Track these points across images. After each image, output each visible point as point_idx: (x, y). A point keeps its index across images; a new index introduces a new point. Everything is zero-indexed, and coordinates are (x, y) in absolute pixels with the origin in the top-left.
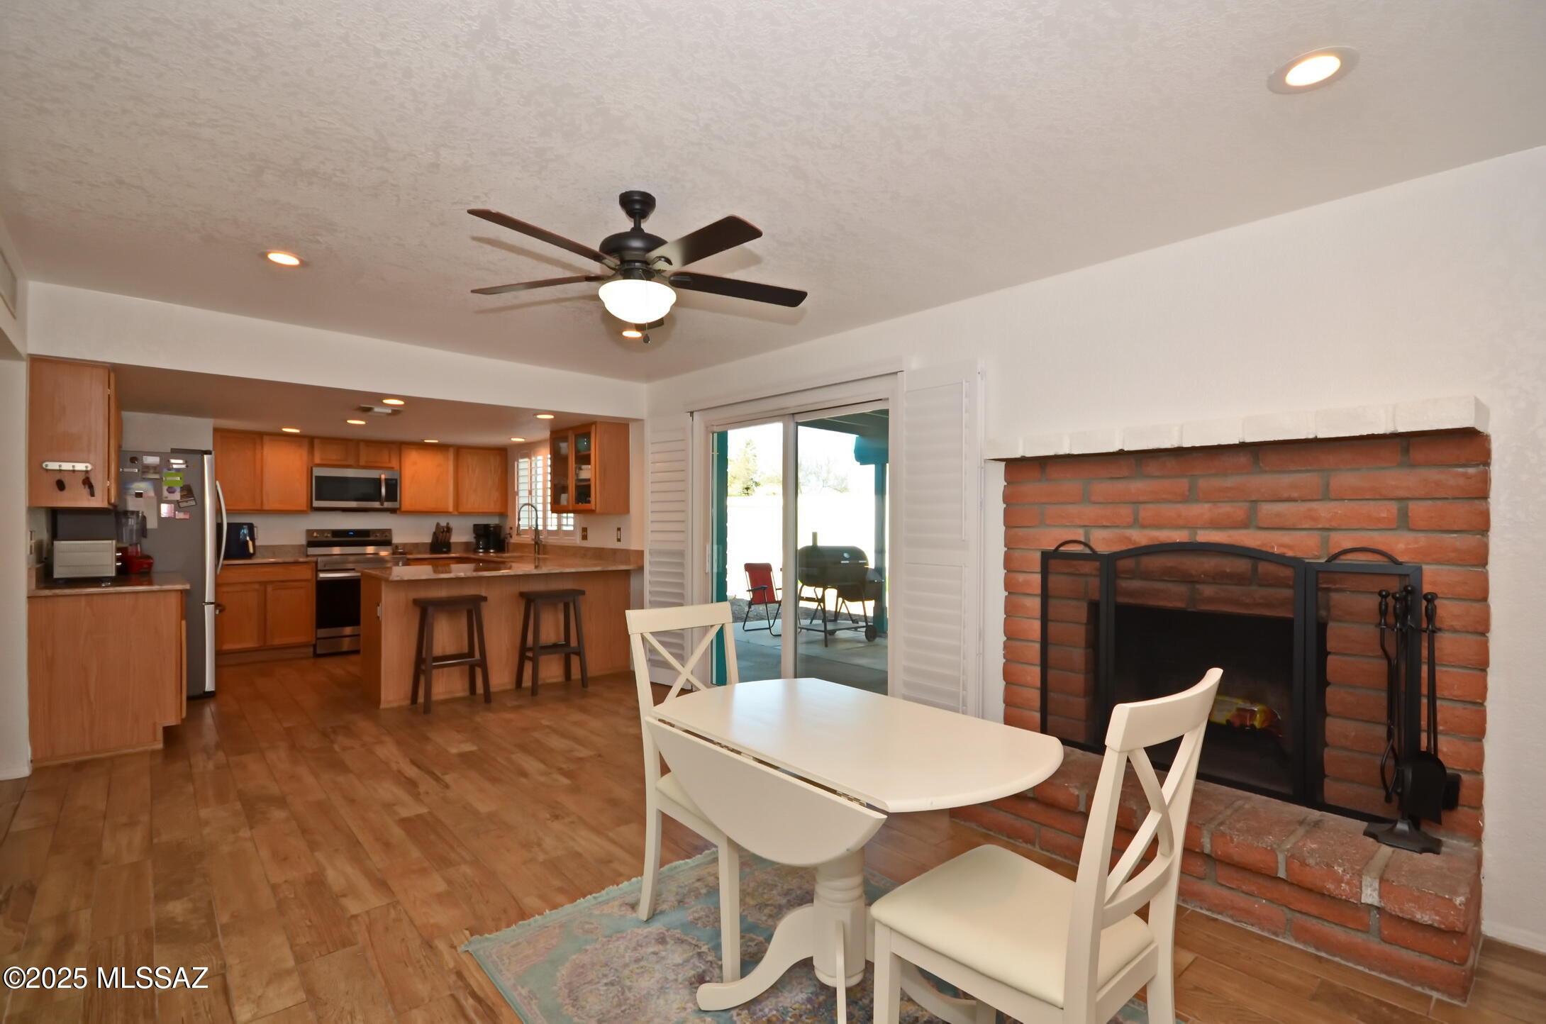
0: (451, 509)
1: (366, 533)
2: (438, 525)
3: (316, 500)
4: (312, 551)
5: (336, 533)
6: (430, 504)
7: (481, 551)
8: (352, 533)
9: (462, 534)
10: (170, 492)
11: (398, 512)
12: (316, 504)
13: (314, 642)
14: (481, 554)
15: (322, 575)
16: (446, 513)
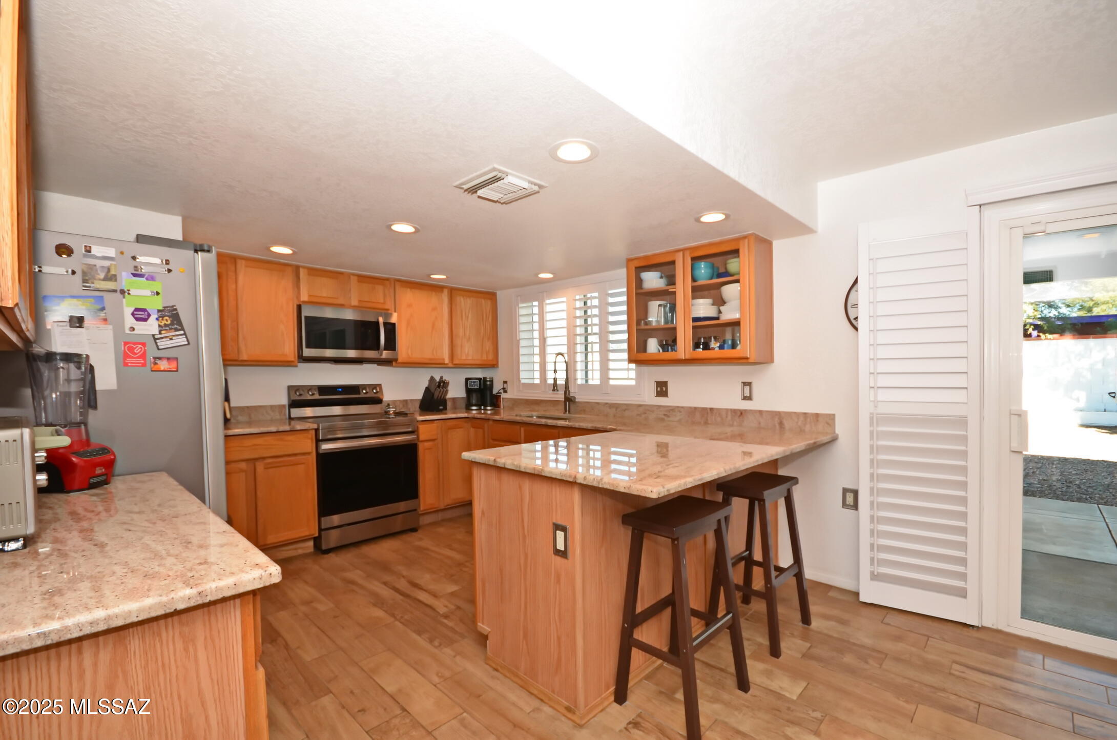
0: (447, 361)
1: (354, 389)
2: (432, 379)
3: (308, 347)
4: (296, 412)
5: (323, 390)
6: (427, 355)
7: (474, 408)
8: (340, 390)
9: (456, 391)
10: (138, 319)
11: (394, 363)
12: (307, 352)
13: (317, 535)
14: (474, 412)
15: (326, 446)
16: (440, 365)
